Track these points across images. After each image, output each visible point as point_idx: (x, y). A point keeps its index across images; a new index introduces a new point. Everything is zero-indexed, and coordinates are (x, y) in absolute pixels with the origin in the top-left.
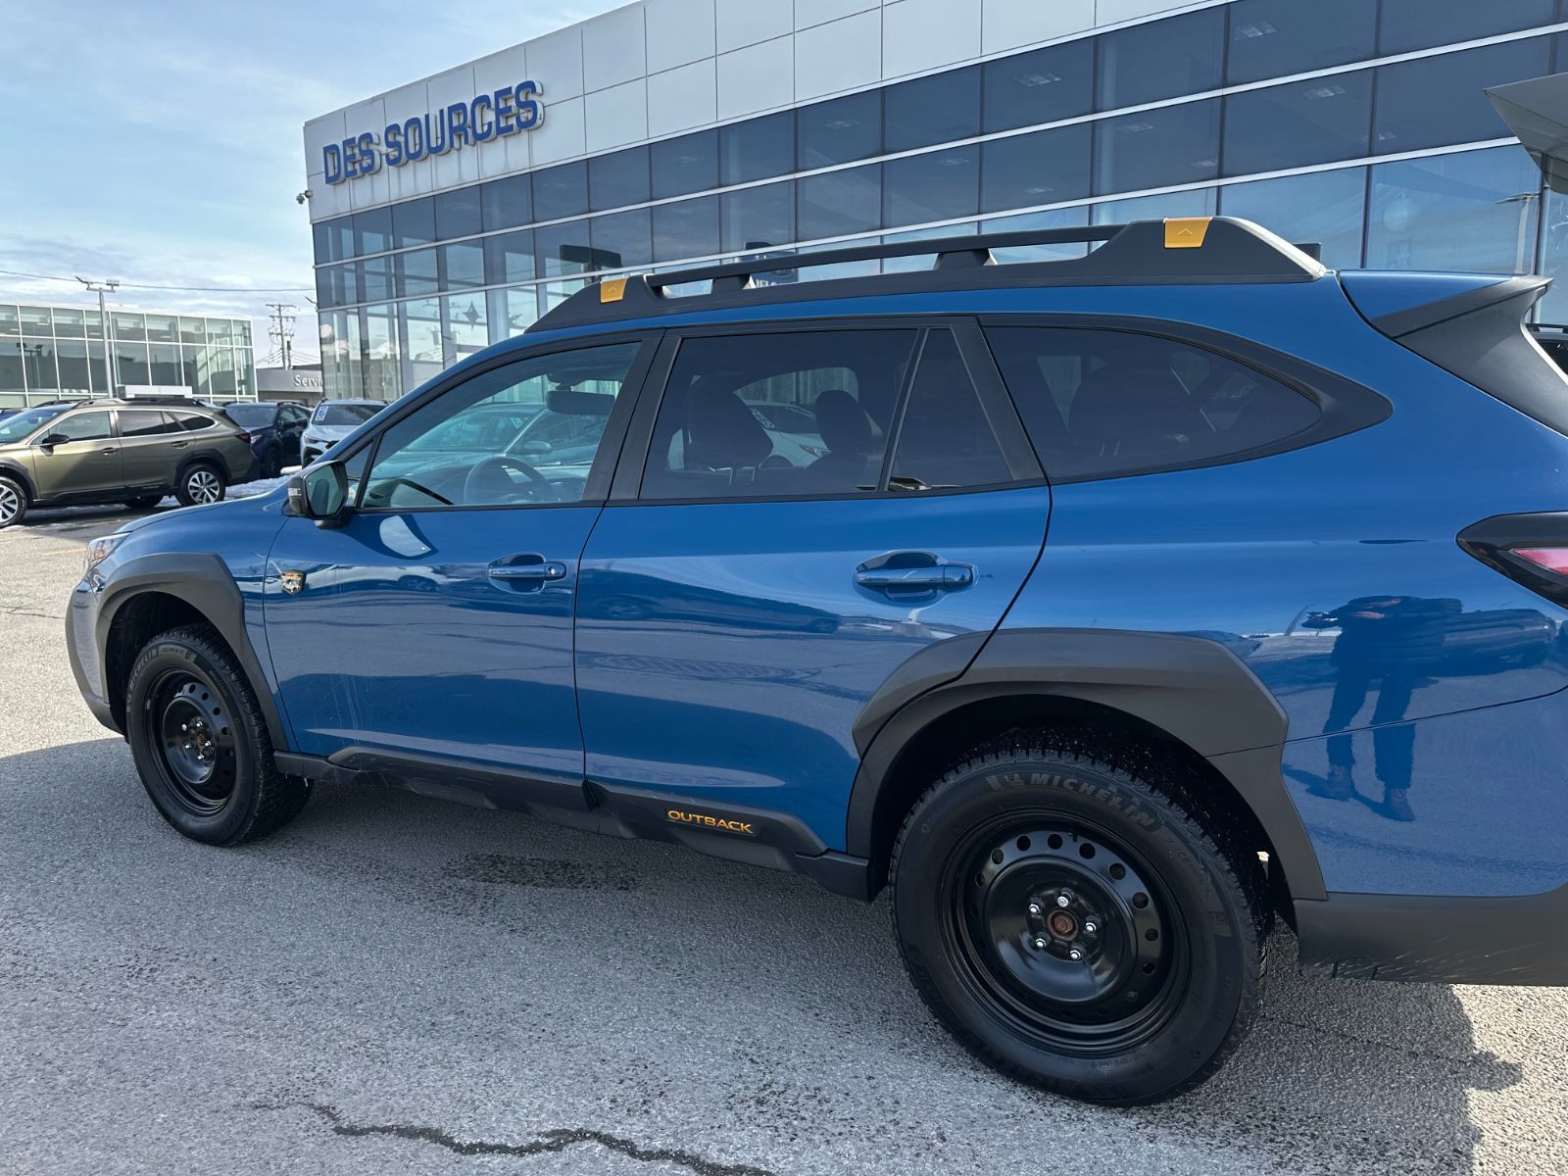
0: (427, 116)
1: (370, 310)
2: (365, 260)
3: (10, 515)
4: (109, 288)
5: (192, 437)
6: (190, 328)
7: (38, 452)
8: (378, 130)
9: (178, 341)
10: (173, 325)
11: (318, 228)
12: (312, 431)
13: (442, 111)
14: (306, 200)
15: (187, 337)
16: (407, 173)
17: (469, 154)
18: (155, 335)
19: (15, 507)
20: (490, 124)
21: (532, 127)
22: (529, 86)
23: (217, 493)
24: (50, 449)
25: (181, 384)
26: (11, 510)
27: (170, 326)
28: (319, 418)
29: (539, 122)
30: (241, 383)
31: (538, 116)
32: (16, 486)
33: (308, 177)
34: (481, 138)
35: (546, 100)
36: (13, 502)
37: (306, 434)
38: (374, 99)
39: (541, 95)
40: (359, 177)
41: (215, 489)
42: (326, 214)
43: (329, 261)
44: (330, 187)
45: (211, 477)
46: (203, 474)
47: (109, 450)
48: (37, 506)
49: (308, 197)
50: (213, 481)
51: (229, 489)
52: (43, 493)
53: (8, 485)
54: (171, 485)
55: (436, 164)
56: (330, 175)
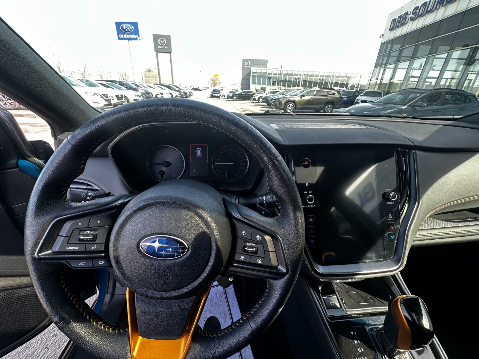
3: (292, 110)
5: (330, 97)
6: (350, 76)
7: (299, 98)
8: (411, 10)
9: (346, 78)
10: (346, 75)
12: (360, 98)
14: (382, 37)
16: (416, 22)
19: (293, 109)
23: (331, 110)
24: (302, 98)
26: (292, 109)
28: (362, 94)
30: (356, 87)
32: (294, 105)
33: (385, 30)
34: (448, 3)
36: (293, 108)
37: (358, 98)
40: (400, 27)
41: (331, 109)
42: (386, 40)
43: (382, 54)
44: (390, 31)
45: (331, 106)
46: (330, 106)
47: (312, 99)
48: (297, 109)
49: (382, 36)
50: (331, 107)
51: (334, 110)
52: (298, 106)
53: (293, 104)
54: (322, 107)
55: (427, 16)
56: (391, 28)
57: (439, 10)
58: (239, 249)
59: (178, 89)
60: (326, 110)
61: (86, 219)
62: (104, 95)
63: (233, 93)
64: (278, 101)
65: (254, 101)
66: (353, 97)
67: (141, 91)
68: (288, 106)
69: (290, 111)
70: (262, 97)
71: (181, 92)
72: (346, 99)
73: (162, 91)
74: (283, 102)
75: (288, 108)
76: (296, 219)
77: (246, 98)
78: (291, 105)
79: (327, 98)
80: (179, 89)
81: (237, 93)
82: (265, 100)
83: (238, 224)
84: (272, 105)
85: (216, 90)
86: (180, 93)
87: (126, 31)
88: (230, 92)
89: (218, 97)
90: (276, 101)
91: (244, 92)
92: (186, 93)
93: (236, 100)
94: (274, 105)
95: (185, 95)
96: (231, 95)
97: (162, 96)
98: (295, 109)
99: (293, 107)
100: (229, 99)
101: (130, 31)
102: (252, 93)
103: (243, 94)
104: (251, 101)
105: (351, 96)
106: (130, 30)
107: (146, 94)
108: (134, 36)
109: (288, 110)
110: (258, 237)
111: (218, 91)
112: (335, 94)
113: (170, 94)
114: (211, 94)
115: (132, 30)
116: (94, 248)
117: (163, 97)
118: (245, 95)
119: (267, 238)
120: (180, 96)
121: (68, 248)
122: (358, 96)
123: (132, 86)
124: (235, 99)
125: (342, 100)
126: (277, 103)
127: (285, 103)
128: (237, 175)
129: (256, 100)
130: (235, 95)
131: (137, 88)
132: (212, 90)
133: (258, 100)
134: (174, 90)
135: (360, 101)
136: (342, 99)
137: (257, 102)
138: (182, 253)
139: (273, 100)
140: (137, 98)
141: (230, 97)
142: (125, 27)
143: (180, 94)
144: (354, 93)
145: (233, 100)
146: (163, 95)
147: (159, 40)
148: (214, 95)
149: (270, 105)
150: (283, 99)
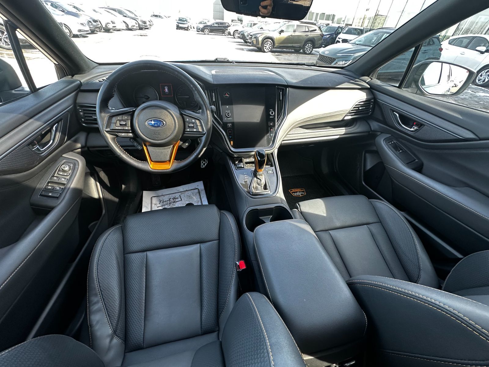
3: (269, 50)
5: (310, 34)
7: (278, 35)
12: (341, 35)
19: (271, 48)
23: (311, 50)
24: (280, 34)
26: (270, 48)
28: (345, 31)
37: (339, 36)
41: (311, 49)
46: (309, 44)
47: (291, 35)
48: (276, 48)
50: (311, 47)
51: (314, 49)
52: (276, 45)
53: (271, 42)
54: (302, 47)
58: (187, 127)
60: (306, 50)
61: (121, 116)
63: (204, 23)
64: (254, 38)
65: (229, 36)
66: (335, 35)
68: (266, 44)
69: (268, 51)
70: (238, 31)
72: (328, 36)
73: (113, 18)
74: (260, 39)
75: (265, 46)
76: (207, 113)
77: (220, 32)
78: (269, 43)
79: (307, 35)
80: (135, 15)
81: (209, 24)
82: (241, 35)
83: (185, 117)
84: (249, 42)
85: (183, 18)
88: (201, 23)
89: (186, 29)
90: (253, 37)
91: (216, 23)
92: (145, 23)
93: (208, 34)
94: (250, 43)
95: (144, 25)
96: (201, 26)
97: (114, 25)
98: (274, 48)
99: (271, 45)
100: (199, 32)
102: (226, 25)
103: (215, 25)
104: (225, 35)
105: (333, 33)
107: (92, 22)
109: (266, 48)
110: (193, 120)
111: (185, 19)
112: (316, 30)
113: (124, 22)
114: (177, 25)
116: (127, 128)
117: (115, 27)
118: (218, 27)
119: (197, 121)
121: (116, 128)
122: (340, 33)
124: (206, 32)
125: (323, 38)
126: (254, 40)
127: (262, 40)
128: (192, 104)
129: (230, 35)
130: (206, 27)
131: (78, 12)
132: (178, 19)
133: (234, 35)
134: (128, 17)
135: (340, 40)
136: (322, 36)
137: (233, 37)
138: (163, 125)
139: (249, 36)
140: (82, 28)
141: (201, 29)
144: (337, 29)
145: (205, 34)
146: (115, 23)
148: (180, 25)
149: (246, 42)
150: (260, 35)
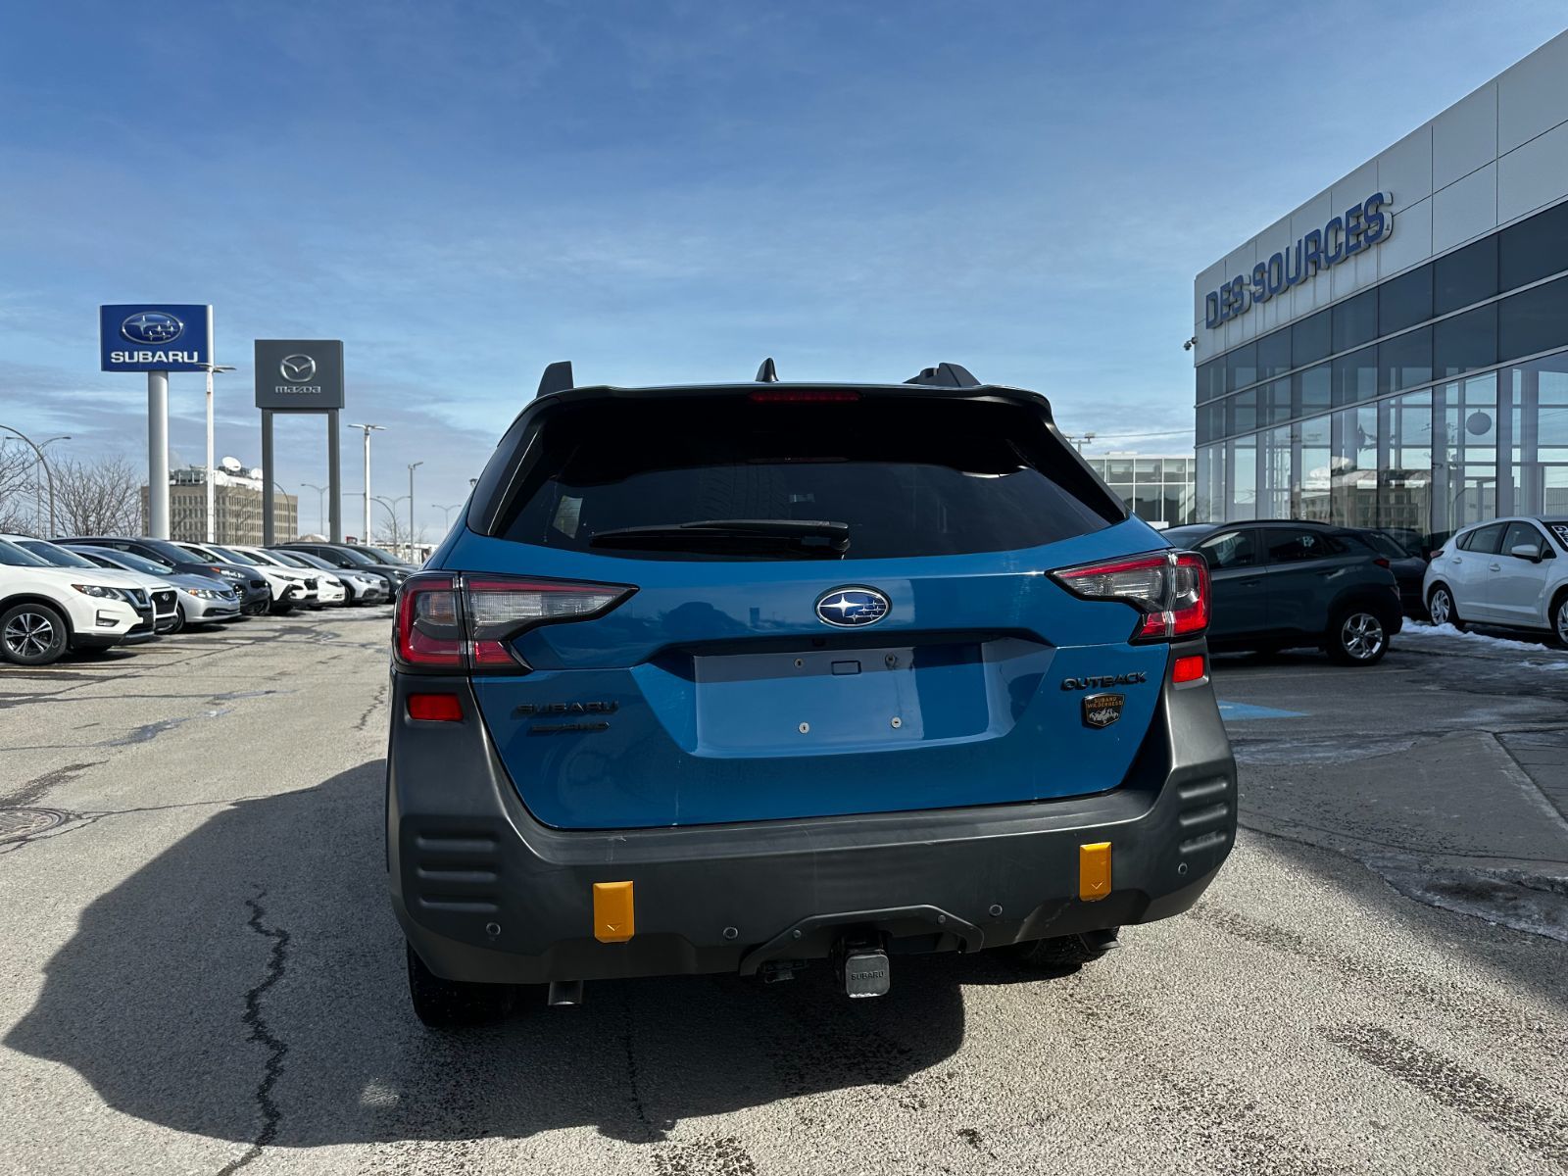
0: (1288, 249)
1: (1238, 442)
2: (1236, 394)
4: (1087, 440)
6: (1173, 469)
8: (1247, 272)
9: (1161, 481)
10: (1158, 468)
11: (1201, 369)
13: (1300, 242)
14: (1193, 346)
15: (1170, 477)
16: (1271, 307)
17: (1324, 278)
18: (1141, 477)
20: (1341, 244)
21: (1379, 240)
22: (1378, 199)
25: (1160, 520)
27: (1155, 468)
29: (1386, 233)
31: (1385, 227)
33: (1195, 325)
34: (1332, 262)
35: (1395, 209)
38: (1249, 243)
39: (1390, 205)
40: (1233, 318)
42: (1206, 356)
43: (1209, 399)
44: (1210, 331)
49: (1194, 343)
55: (1295, 294)
56: (1210, 320)
57: (1317, 278)
59: (374, 563)
62: (135, 591)
67: (227, 579)
71: (388, 574)
73: (308, 573)
86: (384, 579)
87: (148, 339)
97: (311, 592)
101: (167, 338)
106: (168, 333)
107: (249, 586)
108: (182, 357)
113: (344, 583)
115: (175, 333)
117: (315, 596)
120: (387, 590)
123: (187, 558)
131: (208, 564)
134: (357, 568)
142: (143, 325)
143: (387, 583)
147: (284, 362)
